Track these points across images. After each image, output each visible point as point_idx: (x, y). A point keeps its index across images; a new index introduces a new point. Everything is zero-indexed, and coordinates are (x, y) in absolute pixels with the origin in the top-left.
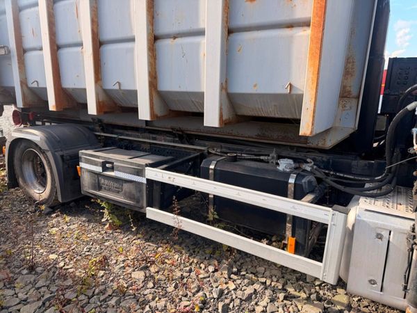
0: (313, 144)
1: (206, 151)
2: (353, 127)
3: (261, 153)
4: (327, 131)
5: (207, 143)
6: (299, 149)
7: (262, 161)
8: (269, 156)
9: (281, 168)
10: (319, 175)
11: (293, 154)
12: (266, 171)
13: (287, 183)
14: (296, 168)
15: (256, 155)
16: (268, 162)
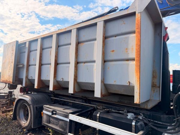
0: (142, 107)
1: (96, 107)
2: (159, 100)
3: (120, 110)
4: (148, 101)
5: (96, 103)
6: (137, 109)
7: (120, 113)
8: (123, 111)
9: (129, 117)
10: (146, 122)
11: (134, 111)
12: (122, 118)
13: (131, 125)
14: (135, 118)
15: (118, 110)
16: (123, 114)
